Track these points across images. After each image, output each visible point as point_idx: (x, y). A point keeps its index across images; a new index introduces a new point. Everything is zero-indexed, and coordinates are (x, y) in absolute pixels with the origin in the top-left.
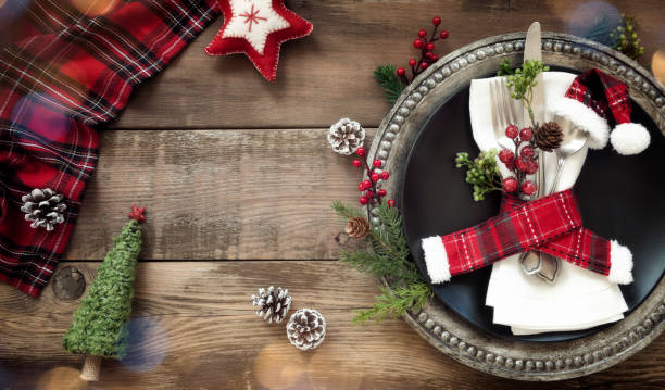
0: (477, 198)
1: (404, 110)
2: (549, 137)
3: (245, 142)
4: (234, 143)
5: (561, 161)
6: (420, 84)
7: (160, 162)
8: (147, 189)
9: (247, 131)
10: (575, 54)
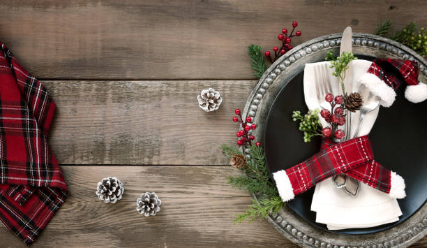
0: (306, 140)
1: (265, 85)
2: (353, 102)
3: (164, 89)
4: (157, 89)
5: (362, 116)
6: (276, 68)
7: (109, 101)
8: (101, 119)
9: (166, 82)
10: (375, 47)
